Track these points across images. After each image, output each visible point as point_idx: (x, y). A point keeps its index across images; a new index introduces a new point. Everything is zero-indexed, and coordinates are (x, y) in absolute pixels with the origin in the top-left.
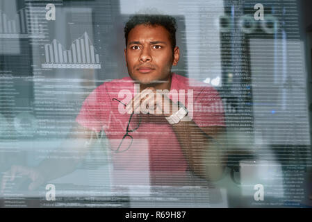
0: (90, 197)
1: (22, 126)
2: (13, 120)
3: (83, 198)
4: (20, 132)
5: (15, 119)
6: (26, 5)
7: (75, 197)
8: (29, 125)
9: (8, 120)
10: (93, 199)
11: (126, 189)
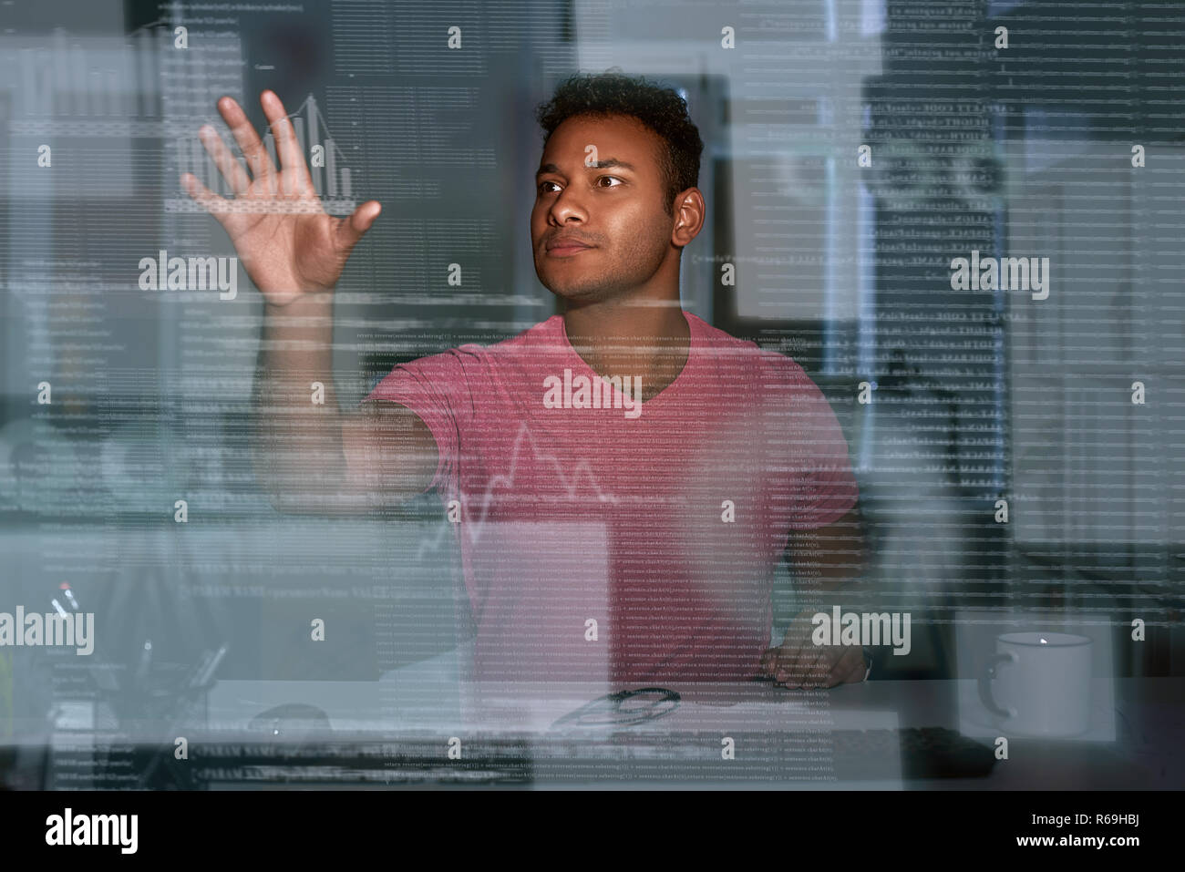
0: (381, 742)
1: (133, 474)
2: (97, 452)
3: (353, 746)
4: (121, 495)
5: (107, 445)
6: (163, 12)
7: (324, 746)
8: (160, 468)
9: (78, 451)
10: (394, 750)
11: (520, 715)
